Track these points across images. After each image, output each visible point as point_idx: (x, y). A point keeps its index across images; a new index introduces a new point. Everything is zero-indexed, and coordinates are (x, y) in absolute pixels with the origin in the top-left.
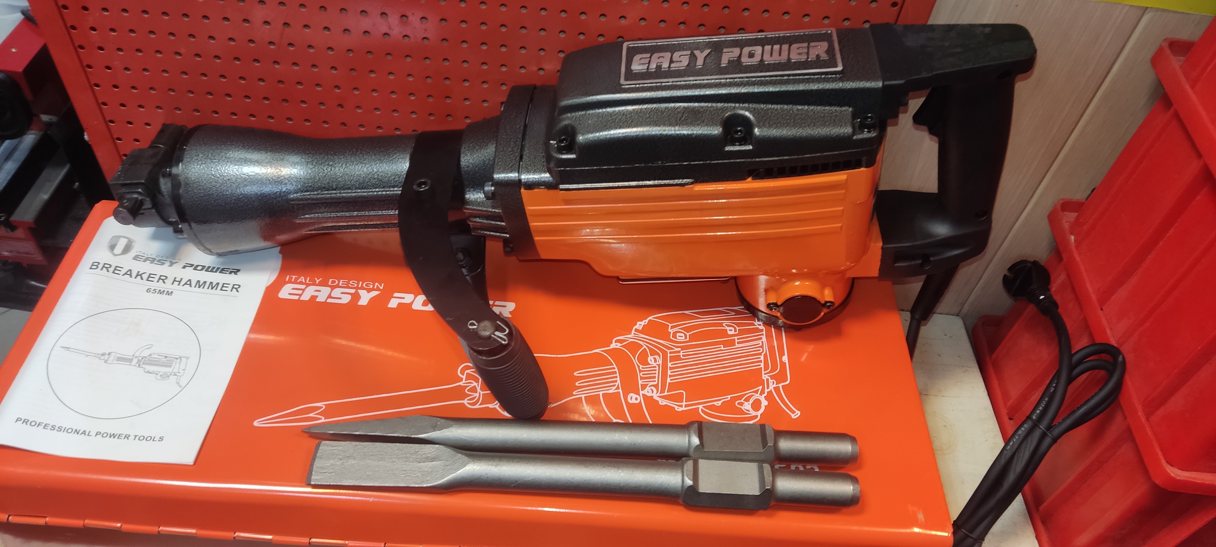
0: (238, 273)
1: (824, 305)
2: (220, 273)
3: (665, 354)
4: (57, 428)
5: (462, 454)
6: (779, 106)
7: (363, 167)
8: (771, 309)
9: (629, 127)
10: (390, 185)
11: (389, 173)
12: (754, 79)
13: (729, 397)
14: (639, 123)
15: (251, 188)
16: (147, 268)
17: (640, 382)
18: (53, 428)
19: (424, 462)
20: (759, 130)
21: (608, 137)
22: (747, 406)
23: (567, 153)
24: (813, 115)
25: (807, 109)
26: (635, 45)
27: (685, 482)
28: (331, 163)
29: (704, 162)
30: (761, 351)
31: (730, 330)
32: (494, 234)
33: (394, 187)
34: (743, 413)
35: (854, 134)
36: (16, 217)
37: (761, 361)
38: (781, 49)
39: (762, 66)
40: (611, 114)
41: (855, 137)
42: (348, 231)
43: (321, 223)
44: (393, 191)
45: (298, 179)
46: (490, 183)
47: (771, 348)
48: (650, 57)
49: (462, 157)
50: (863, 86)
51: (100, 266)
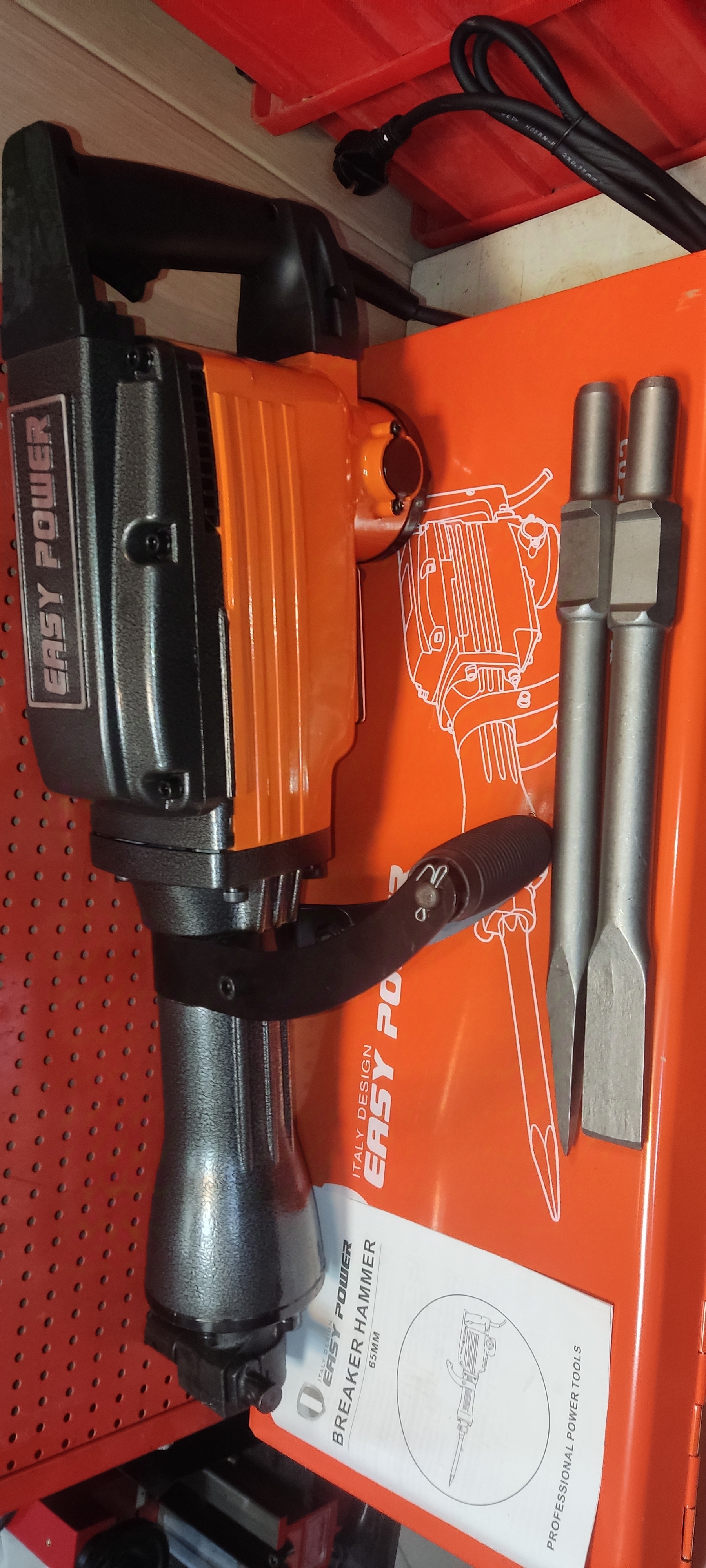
0: (349, 1244)
1: (396, 435)
2: (348, 1268)
3: (463, 659)
4: (562, 1493)
5: (600, 935)
6: (117, 486)
7: (203, 1070)
8: (402, 509)
9: (145, 697)
10: (227, 1033)
11: (211, 1034)
12: (78, 521)
13: (522, 568)
14: (140, 683)
15: (231, 1225)
16: (341, 1367)
17: (502, 692)
18: (561, 1498)
19: (612, 986)
20: (150, 513)
21: (159, 726)
22: (536, 542)
23: (183, 786)
24: (129, 437)
25: (120, 446)
26: (33, 690)
27: (642, 622)
28: (198, 1115)
29: (195, 593)
30: (459, 525)
31: (430, 570)
32: (295, 890)
33: (230, 1028)
34: (544, 549)
35: (154, 379)
36: (273, 1542)
37: (474, 526)
38: (36, 484)
39: (60, 511)
40: (128, 723)
41: (160, 378)
42: (291, 1092)
43: (280, 1130)
44: (236, 1029)
45: (220, 1160)
46: (225, 894)
47: (454, 512)
48: (49, 668)
49: (190, 933)
50: (87, 365)
51: (339, 1431)
